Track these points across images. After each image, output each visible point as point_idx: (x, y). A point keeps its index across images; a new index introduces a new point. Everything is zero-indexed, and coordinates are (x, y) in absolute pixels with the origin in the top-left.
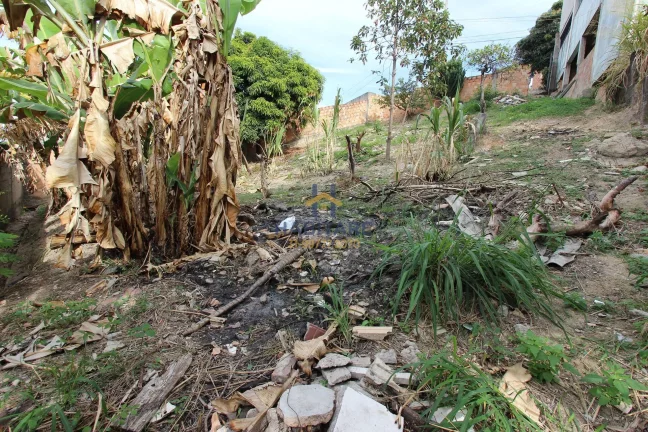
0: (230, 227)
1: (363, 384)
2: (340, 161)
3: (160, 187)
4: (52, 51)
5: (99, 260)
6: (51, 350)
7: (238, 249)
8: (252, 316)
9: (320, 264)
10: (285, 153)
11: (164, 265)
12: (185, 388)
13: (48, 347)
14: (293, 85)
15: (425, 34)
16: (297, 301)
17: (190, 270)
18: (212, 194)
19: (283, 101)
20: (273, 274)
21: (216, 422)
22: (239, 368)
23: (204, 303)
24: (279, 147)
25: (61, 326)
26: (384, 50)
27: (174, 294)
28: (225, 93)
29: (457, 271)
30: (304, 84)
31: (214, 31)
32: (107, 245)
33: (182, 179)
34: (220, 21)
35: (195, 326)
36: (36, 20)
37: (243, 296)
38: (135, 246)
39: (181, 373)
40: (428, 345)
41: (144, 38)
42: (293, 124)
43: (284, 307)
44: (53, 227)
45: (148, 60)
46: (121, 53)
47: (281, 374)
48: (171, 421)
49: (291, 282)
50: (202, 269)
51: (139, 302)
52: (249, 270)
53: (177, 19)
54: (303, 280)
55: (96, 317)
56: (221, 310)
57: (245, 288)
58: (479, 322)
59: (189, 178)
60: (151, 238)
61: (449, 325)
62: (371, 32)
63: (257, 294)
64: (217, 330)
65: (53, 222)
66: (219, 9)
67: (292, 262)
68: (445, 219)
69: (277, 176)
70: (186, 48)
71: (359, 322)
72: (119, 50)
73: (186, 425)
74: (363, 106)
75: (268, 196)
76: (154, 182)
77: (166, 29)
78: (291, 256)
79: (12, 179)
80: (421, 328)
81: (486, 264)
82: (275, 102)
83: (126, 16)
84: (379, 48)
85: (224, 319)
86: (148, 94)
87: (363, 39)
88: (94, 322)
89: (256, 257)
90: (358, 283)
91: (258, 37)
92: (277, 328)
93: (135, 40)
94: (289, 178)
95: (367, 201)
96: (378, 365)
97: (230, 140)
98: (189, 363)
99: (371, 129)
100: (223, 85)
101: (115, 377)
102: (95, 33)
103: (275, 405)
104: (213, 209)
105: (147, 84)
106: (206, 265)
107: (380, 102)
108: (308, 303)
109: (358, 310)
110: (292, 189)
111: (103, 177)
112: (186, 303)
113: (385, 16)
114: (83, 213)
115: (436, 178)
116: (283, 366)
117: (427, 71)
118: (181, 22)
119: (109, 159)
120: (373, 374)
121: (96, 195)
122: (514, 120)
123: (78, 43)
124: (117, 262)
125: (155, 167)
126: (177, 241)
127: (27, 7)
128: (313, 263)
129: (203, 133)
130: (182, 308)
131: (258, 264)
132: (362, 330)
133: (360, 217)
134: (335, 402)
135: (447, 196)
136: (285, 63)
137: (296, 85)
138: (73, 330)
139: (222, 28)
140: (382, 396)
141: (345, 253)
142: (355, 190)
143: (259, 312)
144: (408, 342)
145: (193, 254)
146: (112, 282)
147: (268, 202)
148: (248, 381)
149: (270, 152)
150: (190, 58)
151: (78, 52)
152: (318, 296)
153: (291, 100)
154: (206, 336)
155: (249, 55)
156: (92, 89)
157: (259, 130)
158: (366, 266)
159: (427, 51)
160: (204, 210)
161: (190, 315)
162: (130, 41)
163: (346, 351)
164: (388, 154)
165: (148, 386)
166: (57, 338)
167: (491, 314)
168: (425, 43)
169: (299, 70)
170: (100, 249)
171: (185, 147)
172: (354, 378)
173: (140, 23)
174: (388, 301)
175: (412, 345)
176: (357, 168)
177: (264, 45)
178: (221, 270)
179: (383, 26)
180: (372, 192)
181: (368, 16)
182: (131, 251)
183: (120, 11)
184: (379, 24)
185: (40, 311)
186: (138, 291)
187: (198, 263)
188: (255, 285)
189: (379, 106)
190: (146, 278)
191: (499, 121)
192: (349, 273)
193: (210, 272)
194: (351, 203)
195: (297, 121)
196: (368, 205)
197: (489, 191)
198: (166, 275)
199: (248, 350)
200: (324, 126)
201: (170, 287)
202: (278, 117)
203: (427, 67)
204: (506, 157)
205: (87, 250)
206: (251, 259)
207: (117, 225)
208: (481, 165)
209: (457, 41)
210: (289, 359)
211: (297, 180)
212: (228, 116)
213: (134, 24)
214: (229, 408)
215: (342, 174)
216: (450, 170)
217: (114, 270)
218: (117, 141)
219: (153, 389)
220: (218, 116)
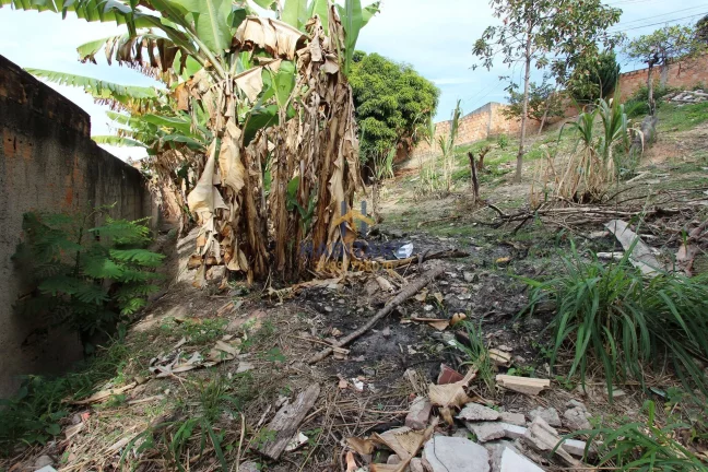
0: (348, 254)
1: (520, 446)
2: (460, 182)
3: (281, 212)
4: (196, 86)
5: (225, 282)
6: (193, 364)
7: (354, 277)
8: (376, 350)
9: (447, 297)
10: (396, 175)
11: (283, 290)
12: (315, 420)
13: (190, 362)
14: (405, 101)
15: (569, 27)
16: (424, 338)
17: (309, 297)
18: (330, 218)
19: (394, 119)
20: (395, 306)
21: (351, 463)
22: (369, 406)
23: (325, 331)
24: (390, 169)
25: (199, 343)
26: (514, 51)
27: (296, 320)
28: (345, 113)
29: (640, 317)
30: (417, 99)
31: (336, 51)
32: (233, 267)
33: (301, 203)
34: (342, 40)
35: (319, 355)
36: (183, 60)
37: (365, 328)
38: (257, 269)
39: (310, 404)
40: (601, 407)
41: (272, 66)
42: (405, 143)
43: (409, 343)
44: (184, 249)
45: (274, 87)
46: (251, 82)
47: (416, 419)
48: (305, 453)
49: (415, 315)
50: (321, 296)
51: (265, 325)
52: (369, 300)
53: (300, 44)
54: (428, 315)
55: (228, 337)
56: (344, 341)
57: (366, 320)
58: (675, 387)
59: (307, 202)
60: (271, 261)
61: (628, 386)
62: (498, 32)
63: (379, 325)
64: (341, 361)
65: (183, 245)
66: (341, 28)
67: (415, 294)
68: (606, 250)
69: (389, 201)
70: (308, 72)
71: (503, 369)
72: (249, 80)
73: (319, 459)
74: (484, 119)
75: (380, 221)
76: (276, 207)
77: (291, 54)
78: (414, 287)
79: (152, 205)
80: (589, 385)
81: (685, 309)
82: (386, 120)
83: (257, 45)
84: (508, 50)
85: (348, 351)
86: (273, 119)
87: (488, 42)
88: (227, 342)
89: (376, 287)
90: (495, 323)
91: (368, 54)
92: (404, 367)
93: (264, 68)
94: (401, 202)
95: (496, 228)
96: (540, 426)
97: (349, 162)
98: (317, 393)
99: (494, 145)
100: (343, 105)
101: (250, 399)
102: (230, 66)
103: (418, 455)
104: (330, 233)
105: (272, 110)
106: (325, 292)
107: (505, 113)
108: (436, 341)
109: (501, 355)
110: (405, 214)
111: (233, 202)
112: (308, 330)
113: (517, 13)
114: (215, 236)
115: (587, 199)
116: (417, 410)
117: (570, 70)
118: (305, 46)
119: (239, 185)
120: (533, 435)
121: (227, 219)
122: (697, 123)
123: (216, 77)
124: (242, 285)
125: (277, 191)
126: (295, 267)
127: (176, 49)
128: (438, 296)
129: (322, 156)
130: (304, 335)
131: (378, 294)
132: (508, 379)
133: (489, 245)
134: (490, 463)
135: (606, 221)
136: (397, 78)
137: (409, 101)
138: (210, 347)
139: (343, 46)
140: (548, 465)
141: (476, 287)
142: (480, 214)
143: (382, 347)
144: (573, 402)
145: (310, 280)
146: (239, 303)
147: (382, 228)
148: (380, 421)
149: (380, 174)
150: (312, 81)
151: (216, 85)
152: (447, 335)
153: (403, 117)
154: (331, 367)
155: (359, 74)
156: (227, 118)
157: (368, 152)
158: (503, 303)
159: (571, 46)
160: (322, 235)
161: (313, 343)
162: (260, 69)
163: (490, 402)
164: (519, 172)
165: (281, 412)
166: (197, 354)
167: (695, 377)
168: (568, 37)
169: (412, 85)
170: (227, 271)
171: (305, 171)
172: (507, 438)
173: (269, 51)
174: (538, 349)
175: (579, 405)
176: (480, 189)
177: (374, 62)
178: (340, 298)
179: (514, 23)
180: (502, 216)
181: (494, 15)
182: (254, 273)
183: (252, 42)
184: (509, 22)
185: (181, 326)
186: (263, 314)
187: (317, 289)
188: (377, 316)
189: (504, 117)
190: (269, 302)
191: (674, 125)
192: (484, 310)
193: (328, 299)
194: (475, 229)
195: (408, 139)
196: (498, 231)
197: (669, 214)
198: (286, 300)
199: (376, 388)
200: (441, 143)
201: (292, 313)
202: (389, 137)
203: (571, 65)
204: (689, 171)
205: (216, 272)
206: (370, 288)
207: (242, 248)
208: (652, 182)
209: (612, 30)
210: (423, 403)
211: (410, 204)
212: (347, 137)
213: (263, 53)
214: (363, 449)
215: (462, 197)
216: (608, 188)
217: (239, 292)
218: (246, 167)
219: (285, 415)
220: (338, 137)
